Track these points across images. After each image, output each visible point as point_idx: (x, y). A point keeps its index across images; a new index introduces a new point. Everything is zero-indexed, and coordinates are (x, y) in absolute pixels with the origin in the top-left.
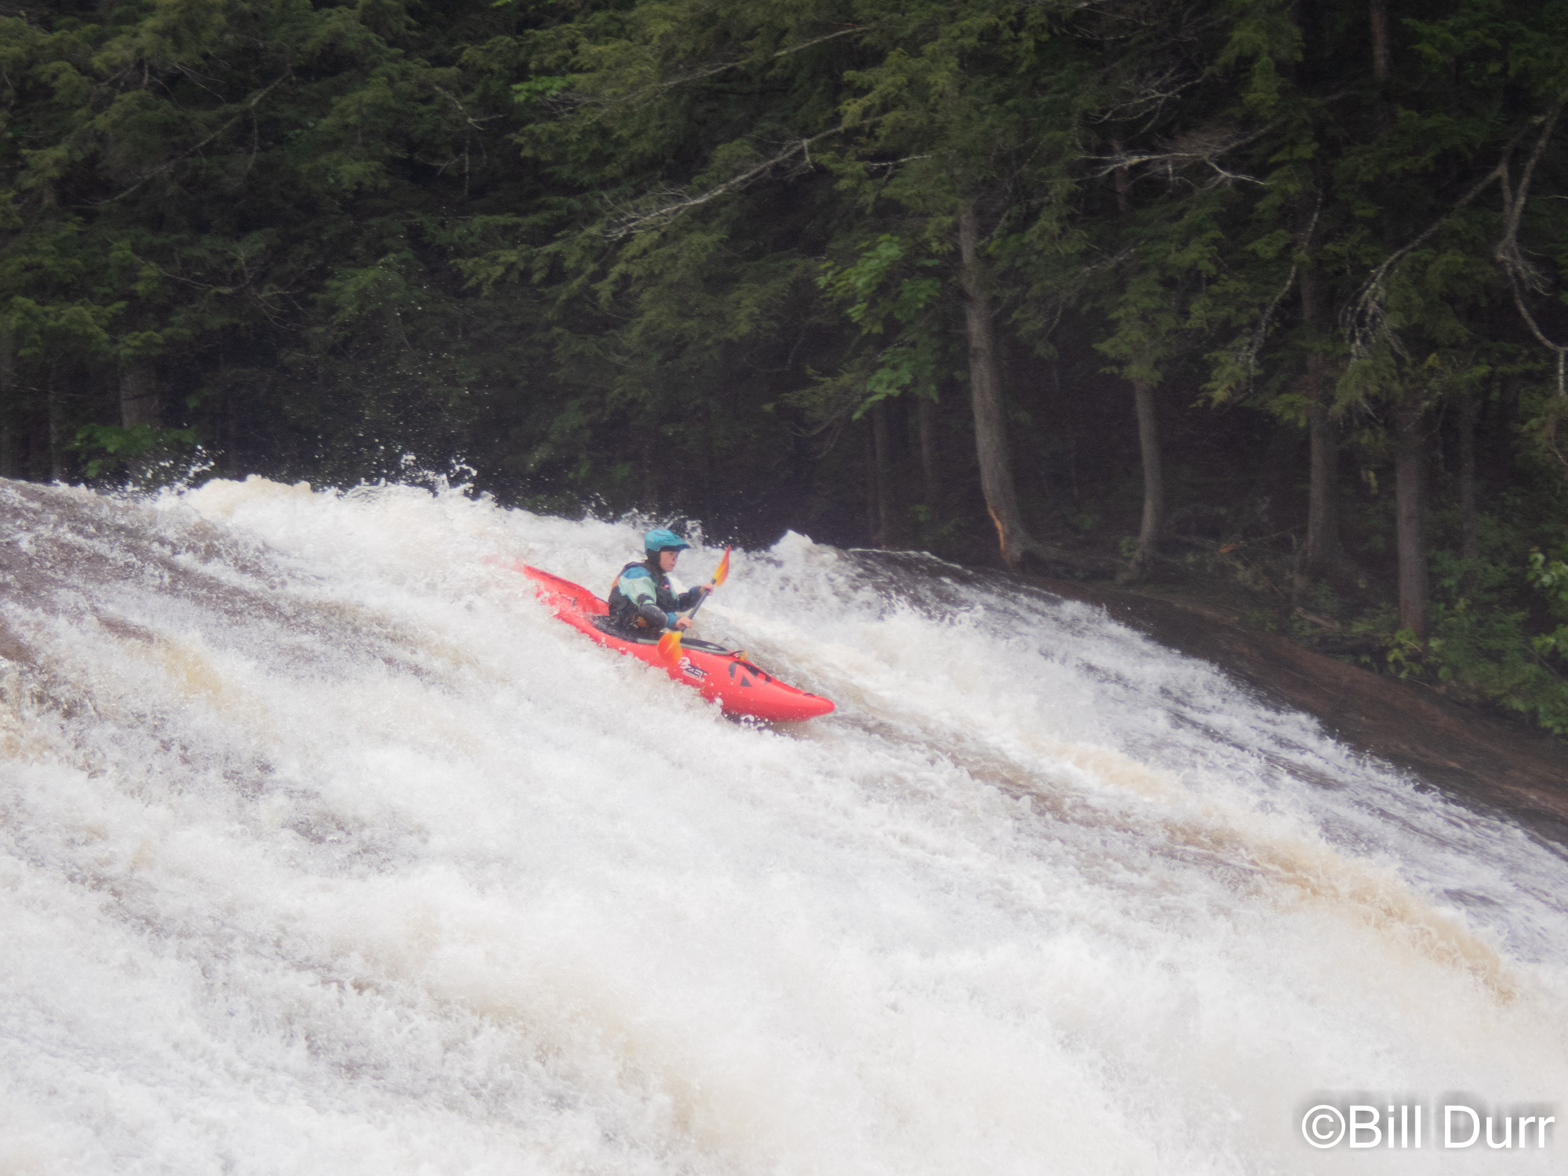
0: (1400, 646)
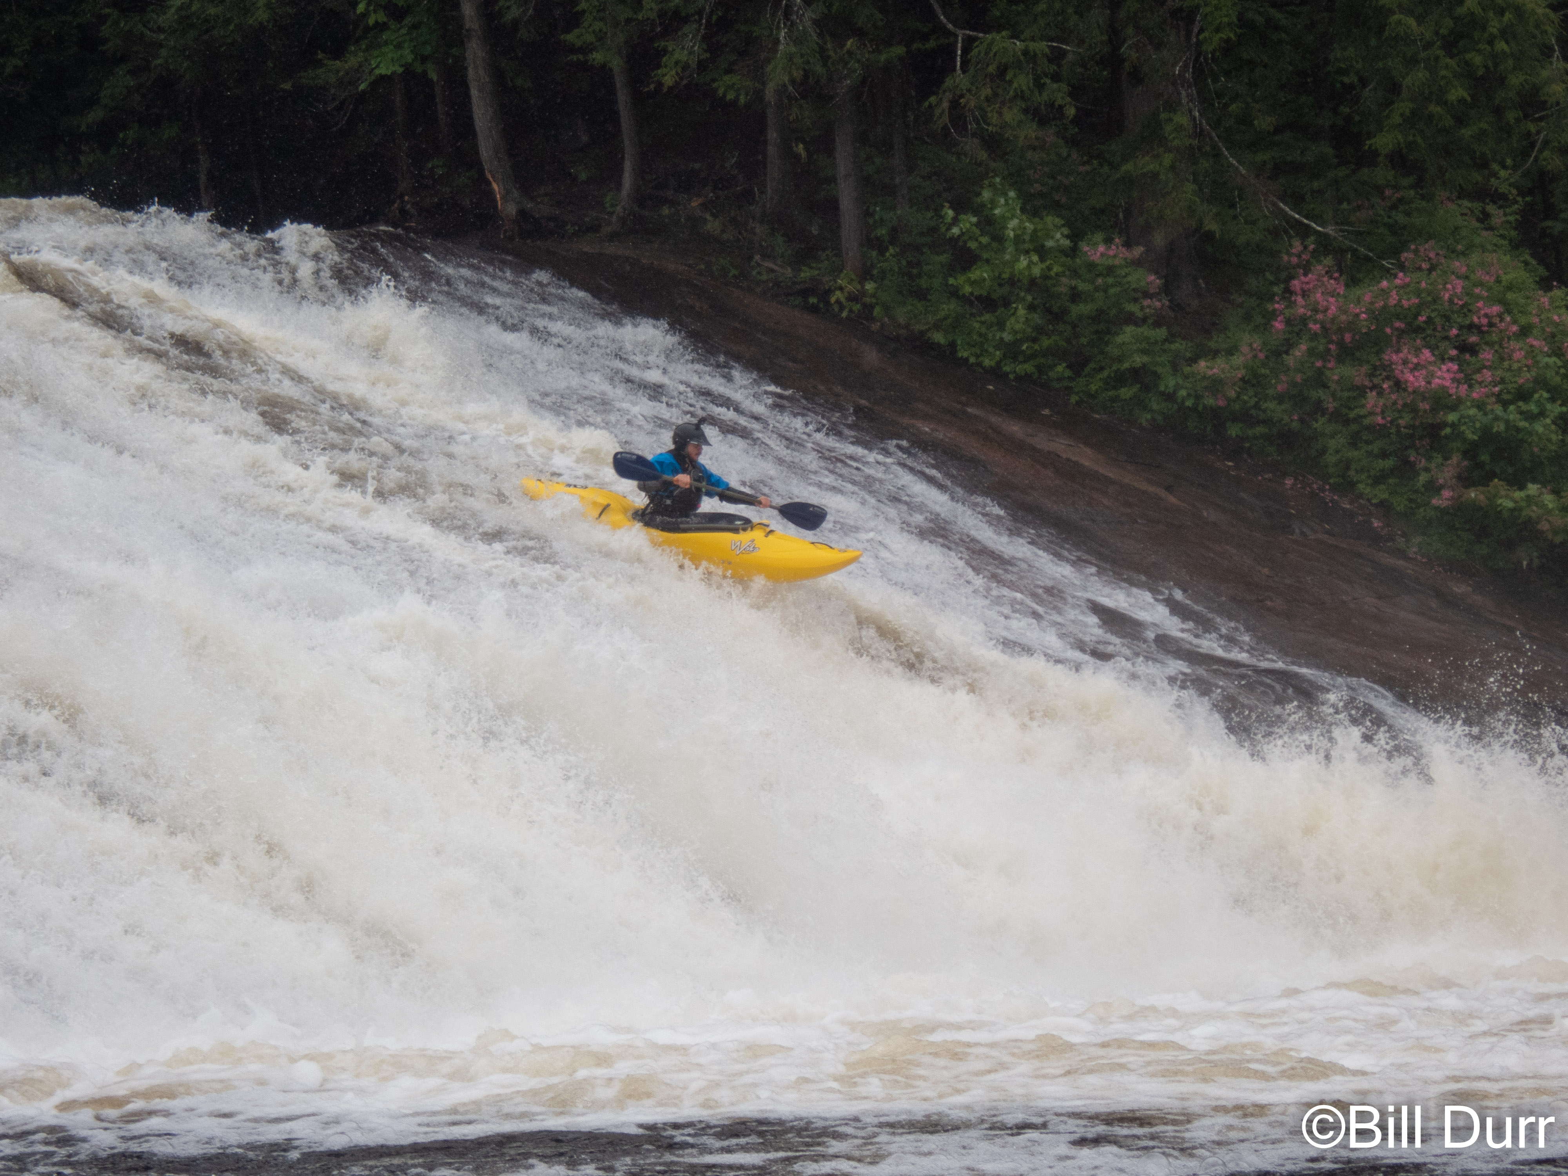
0: (841, 289)
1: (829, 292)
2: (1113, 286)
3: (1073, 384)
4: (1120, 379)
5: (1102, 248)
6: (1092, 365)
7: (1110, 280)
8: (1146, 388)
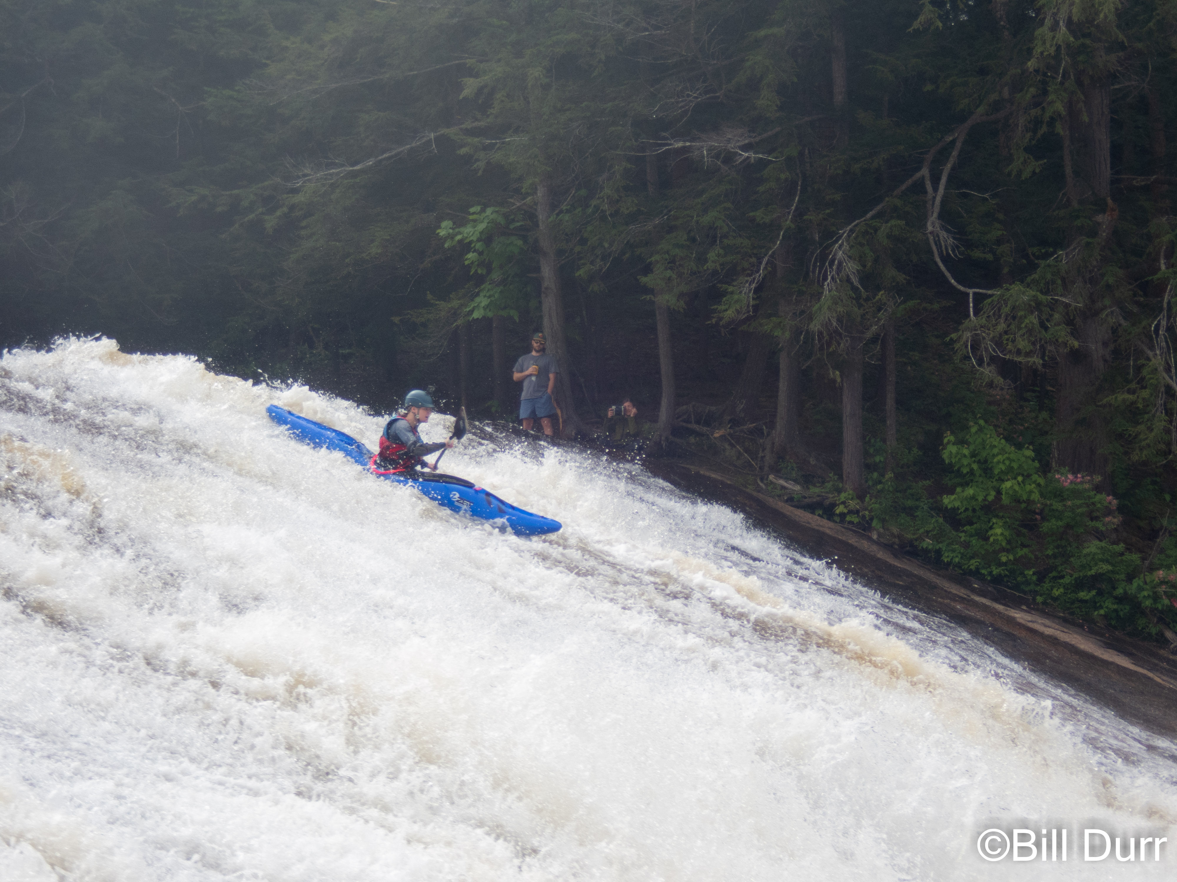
0: (844, 503)
1: (834, 505)
2: (1079, 507)
3: (1038, 588)
4: (1079, 585)
5: (1070, 476)
6: (1054, 574)
7: (1078, 502)
8: (1100, 593)
